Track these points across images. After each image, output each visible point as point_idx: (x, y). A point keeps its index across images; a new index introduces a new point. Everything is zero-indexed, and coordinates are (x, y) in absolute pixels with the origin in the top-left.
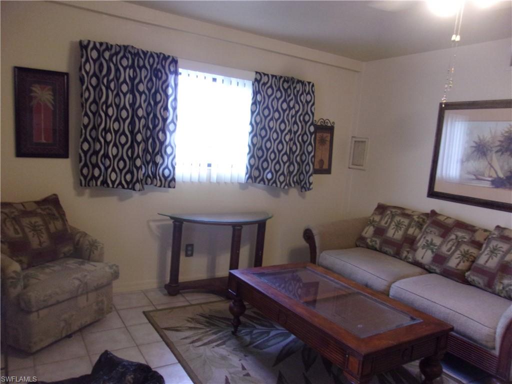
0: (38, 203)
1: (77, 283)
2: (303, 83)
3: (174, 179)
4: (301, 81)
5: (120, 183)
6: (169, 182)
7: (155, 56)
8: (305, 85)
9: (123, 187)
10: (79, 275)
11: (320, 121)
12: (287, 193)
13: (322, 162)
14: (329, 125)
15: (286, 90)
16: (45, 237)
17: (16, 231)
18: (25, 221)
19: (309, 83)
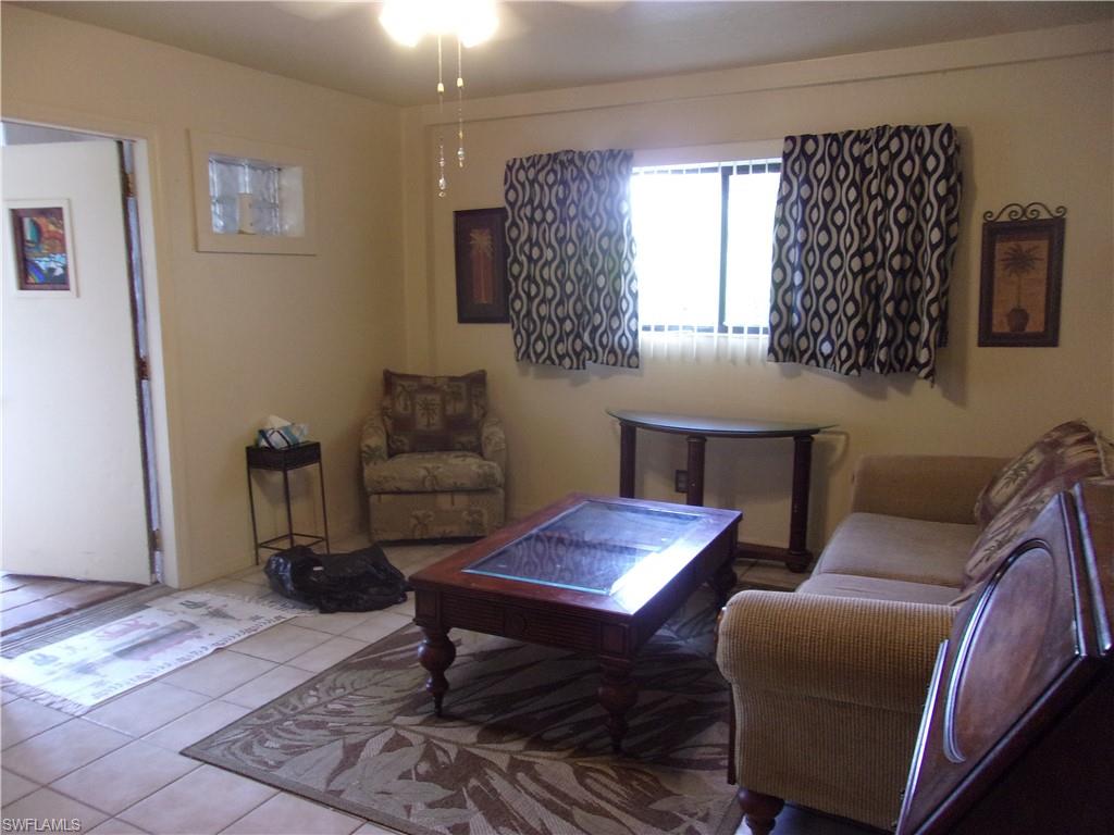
0: (452, 379)
1: (423, 473)
2: (910, 131)
3: (635, 353)
4: (906, 128)
5: (549, 357)
6: (627, 357)
7: (597, 156)
8: (921, 134)
9: (553, 363)
10: (429, 466)
11: (1009, 210)
12: (906, 390)
13: (1020, 315)
14: (1044, 215)
15: (858, 160)
16: (436, 419)
17: (406, 408)
18: (420, 398)
19: (933, 128)
